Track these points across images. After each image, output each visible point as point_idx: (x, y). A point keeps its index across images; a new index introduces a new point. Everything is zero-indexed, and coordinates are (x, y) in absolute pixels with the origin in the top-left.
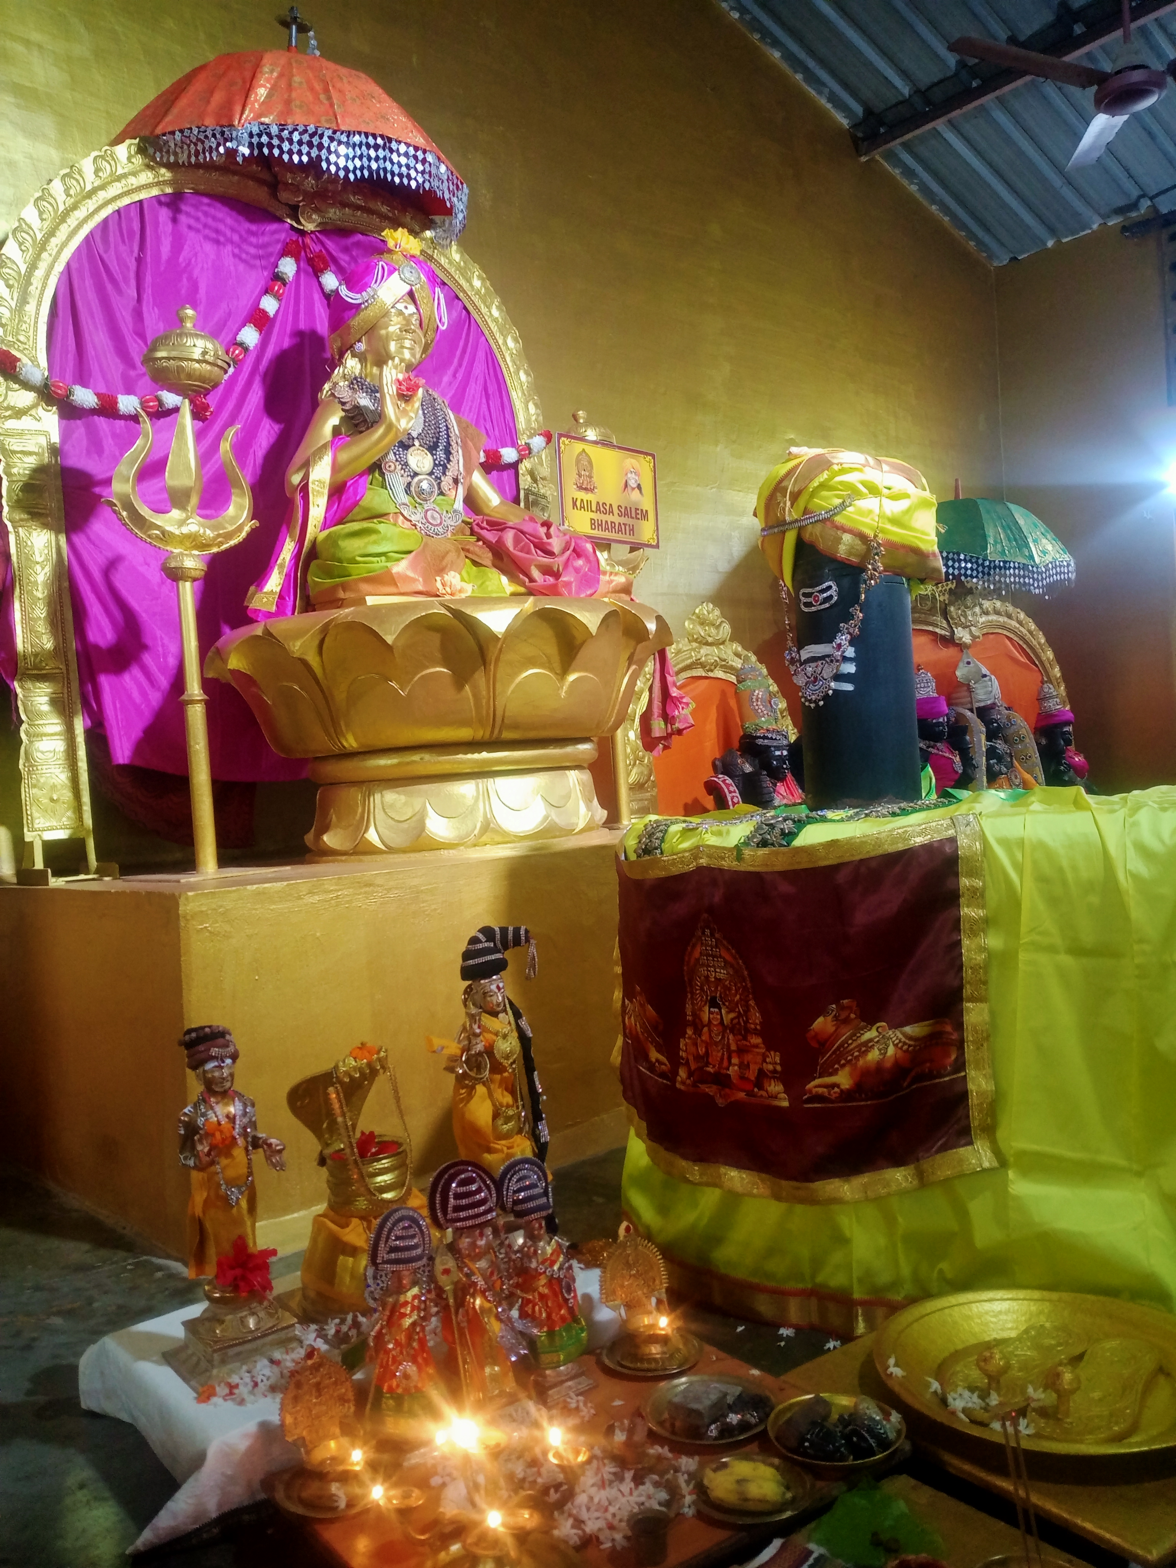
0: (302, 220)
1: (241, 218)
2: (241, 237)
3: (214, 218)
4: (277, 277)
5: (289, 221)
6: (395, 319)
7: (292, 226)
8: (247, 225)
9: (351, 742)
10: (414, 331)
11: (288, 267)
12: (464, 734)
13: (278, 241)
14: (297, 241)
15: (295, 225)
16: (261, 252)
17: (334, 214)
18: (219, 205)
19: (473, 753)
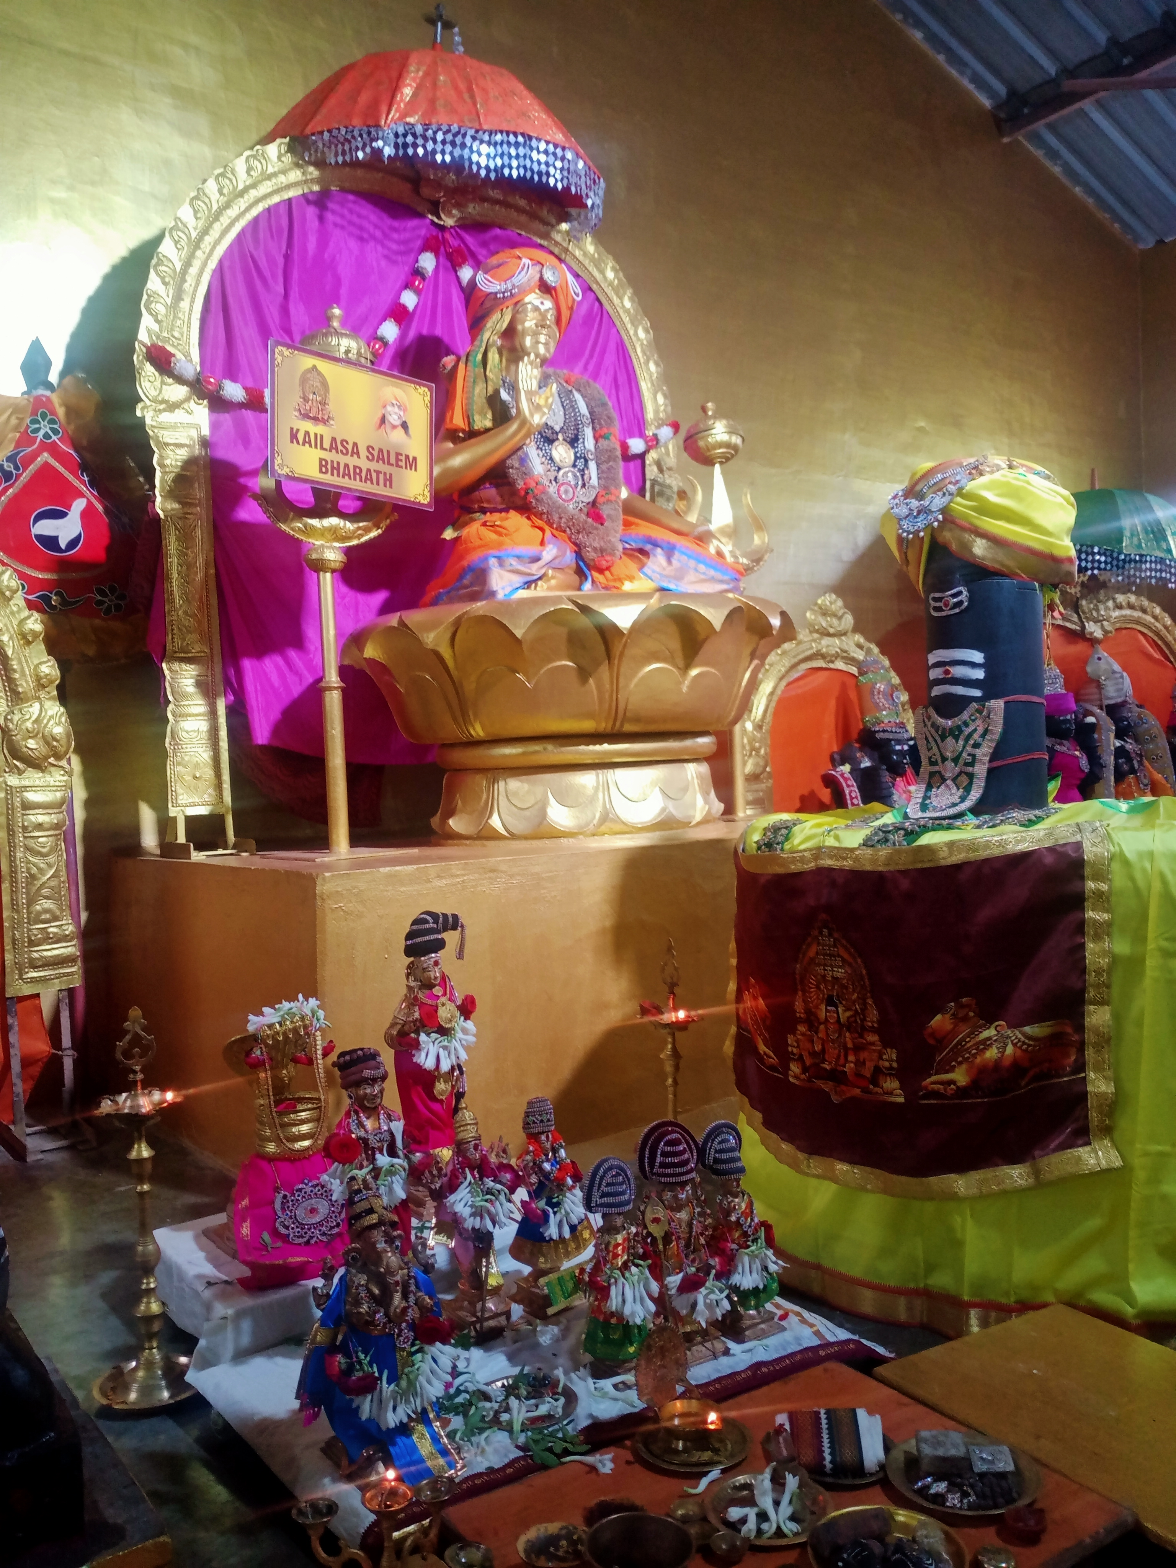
0: (443, 216)
1: (384, 216)
2: (384, 233)
3: (359, 216)
4: (417, 273)
5: (430, 216)
6: (530, 315)
7: (432, 222)
8: (389, 222)
9: (478, 731)
10: (549, 326)
11: (428, 262)
12: (588, 726)
13: (419, 236)
14: (437, 237)
15: (436, 220)
16: (402, 248)
17: (473, 209)
18: (363, 202)
19: (595, 744)
